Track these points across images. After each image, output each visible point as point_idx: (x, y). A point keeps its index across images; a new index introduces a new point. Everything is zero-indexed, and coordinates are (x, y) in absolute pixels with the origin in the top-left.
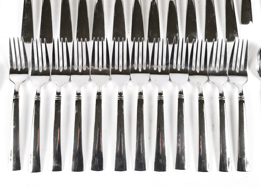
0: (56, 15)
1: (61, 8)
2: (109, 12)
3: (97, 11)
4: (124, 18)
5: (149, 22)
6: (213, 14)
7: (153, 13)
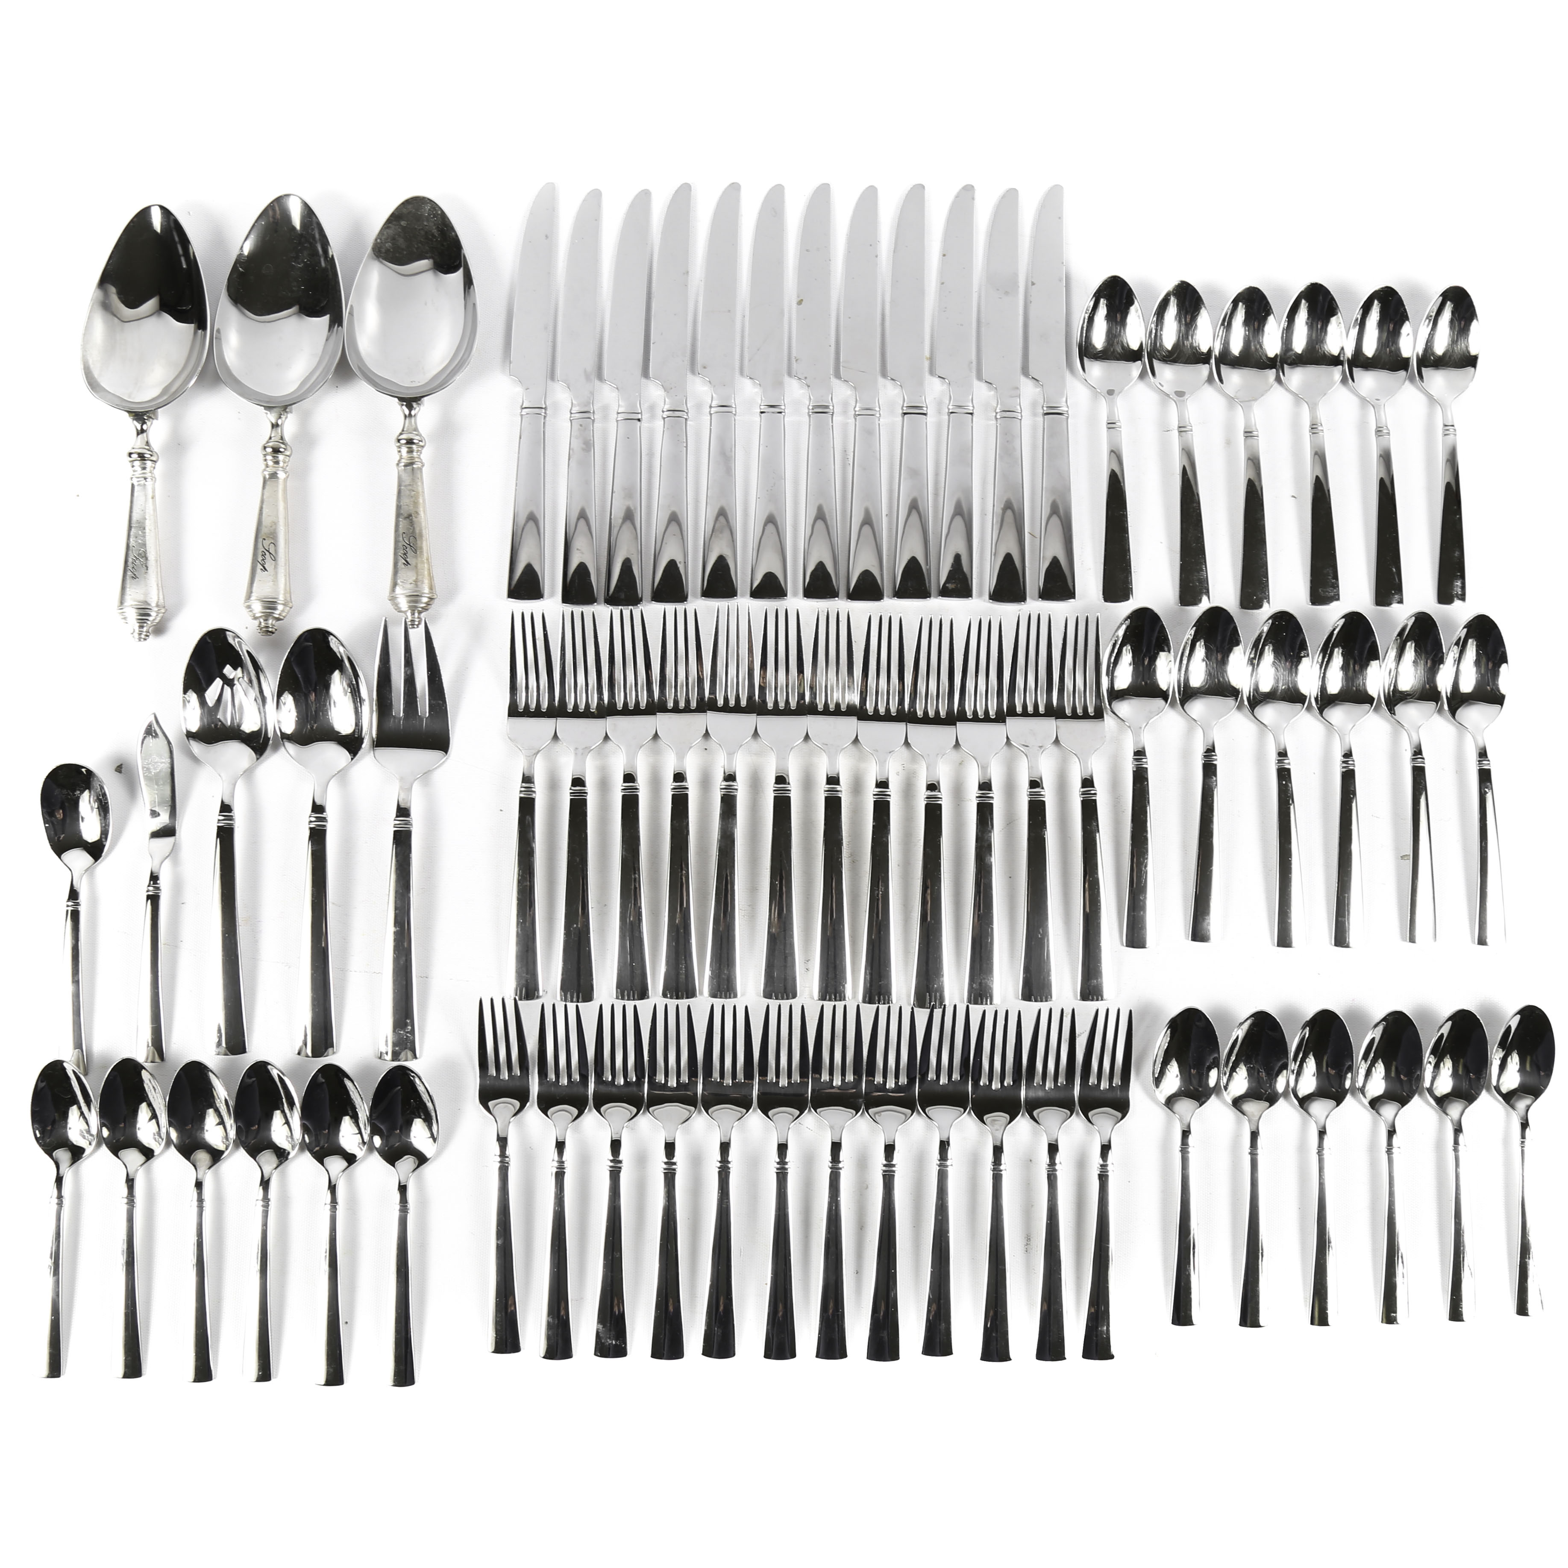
0: (603, 914)
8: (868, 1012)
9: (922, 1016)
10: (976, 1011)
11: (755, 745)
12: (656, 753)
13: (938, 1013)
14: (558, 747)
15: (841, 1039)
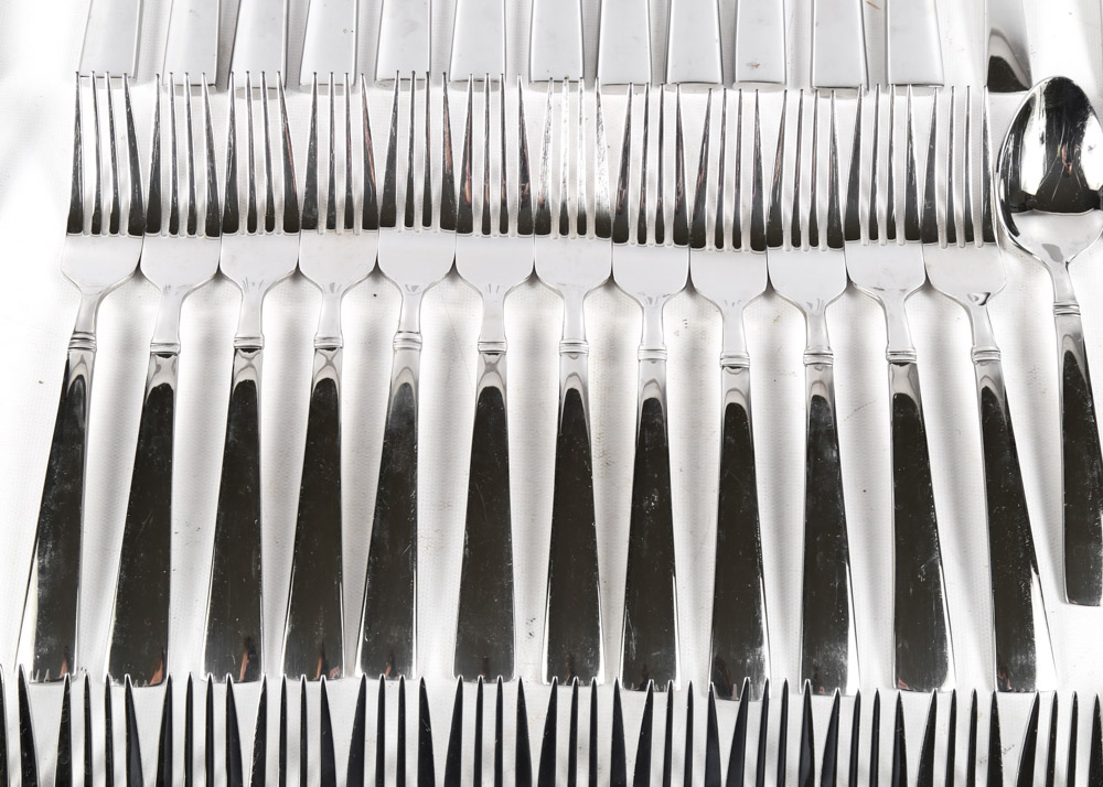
0: (192, 543)
1: (218, 515)
2: (442, 531)
3: (386, 534)
4: (510, 569)
5: (627, 592)
6: (932, 555)
7: (646, 547)
8: (633, 702)
9: (727, 712)
10: (822, 705)
11: (452, 290)
12: (297, 300)
13: (754, 709)
14: (142, 290)
15: (588, 752)
